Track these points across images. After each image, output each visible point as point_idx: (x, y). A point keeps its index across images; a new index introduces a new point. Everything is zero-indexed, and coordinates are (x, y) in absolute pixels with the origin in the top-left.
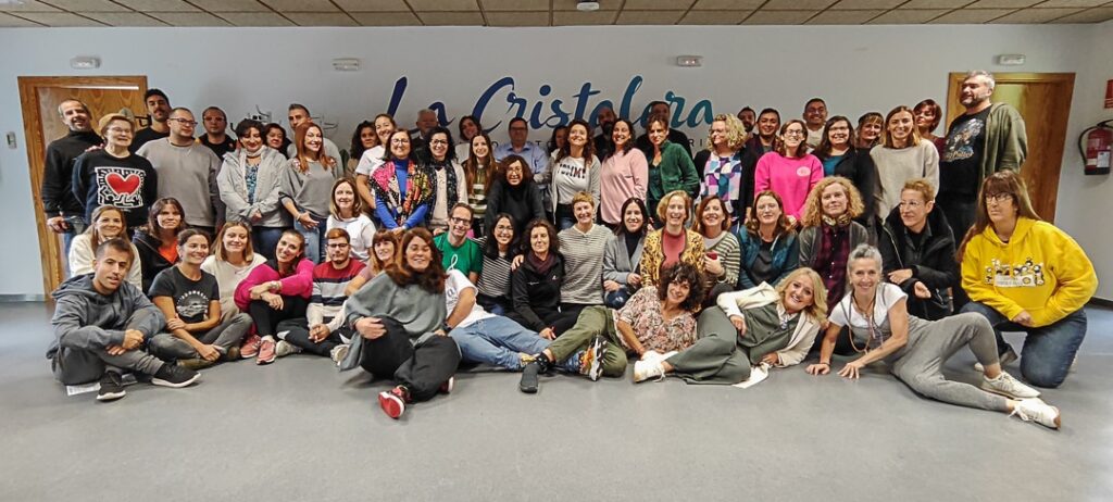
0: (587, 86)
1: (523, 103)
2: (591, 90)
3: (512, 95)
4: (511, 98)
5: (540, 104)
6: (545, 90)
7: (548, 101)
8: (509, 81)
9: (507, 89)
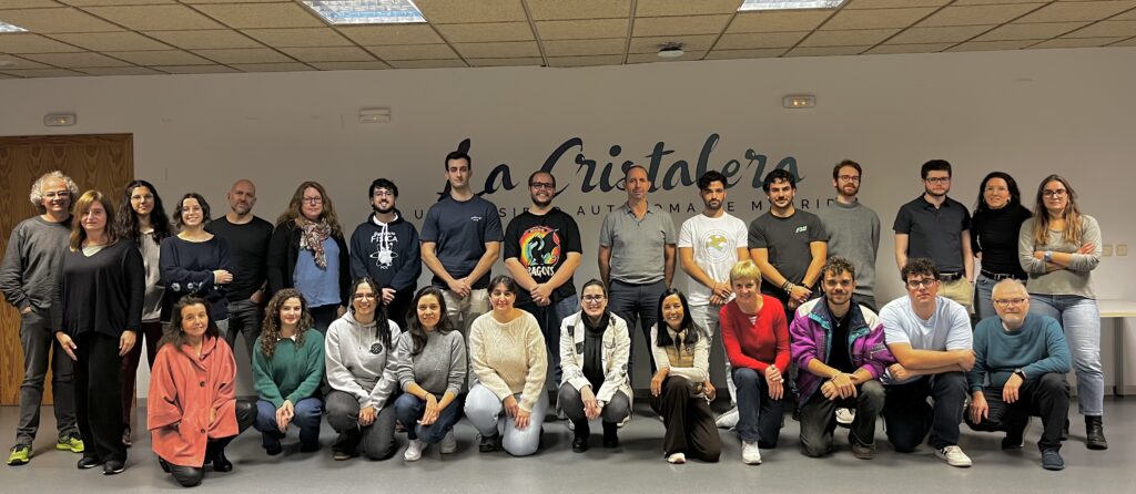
0: (661, 145)
1: (592, 164)
2: (664, 150)
3: (580, 156)
4: (579, 159)
5: (609, 166)
6: (615, 151)
7: (618, 162)
8: (577, 141)
9: (575, 150)
